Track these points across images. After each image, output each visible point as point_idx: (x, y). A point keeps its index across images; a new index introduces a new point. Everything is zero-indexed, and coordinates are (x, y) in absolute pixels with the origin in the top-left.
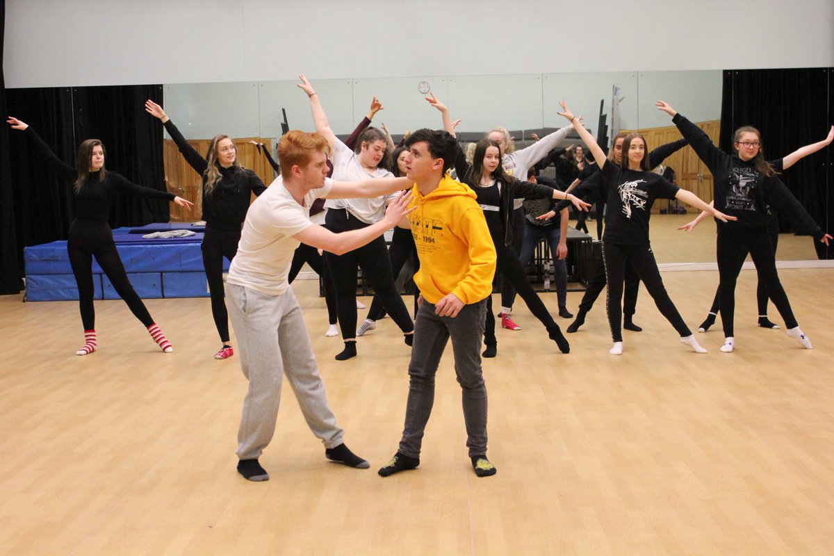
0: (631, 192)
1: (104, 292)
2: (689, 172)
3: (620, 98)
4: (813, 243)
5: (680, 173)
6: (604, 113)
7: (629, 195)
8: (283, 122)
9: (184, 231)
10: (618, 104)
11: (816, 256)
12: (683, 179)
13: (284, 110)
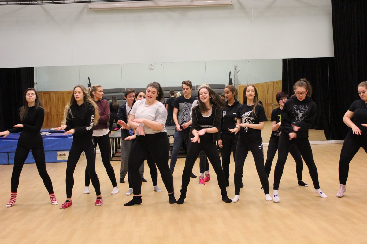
0: (247, 119)
1: (9, 161)
2: (269, 103)
3: (238, 71)
4: (324, 133)
5: (265, 103)
6: (231, 78)
7: (246, 120)
8: (89, 83)
9: (46, 133)
10: (237, 74)
11: (326, 139)
12: (266, 106)
13: (89, 78)
